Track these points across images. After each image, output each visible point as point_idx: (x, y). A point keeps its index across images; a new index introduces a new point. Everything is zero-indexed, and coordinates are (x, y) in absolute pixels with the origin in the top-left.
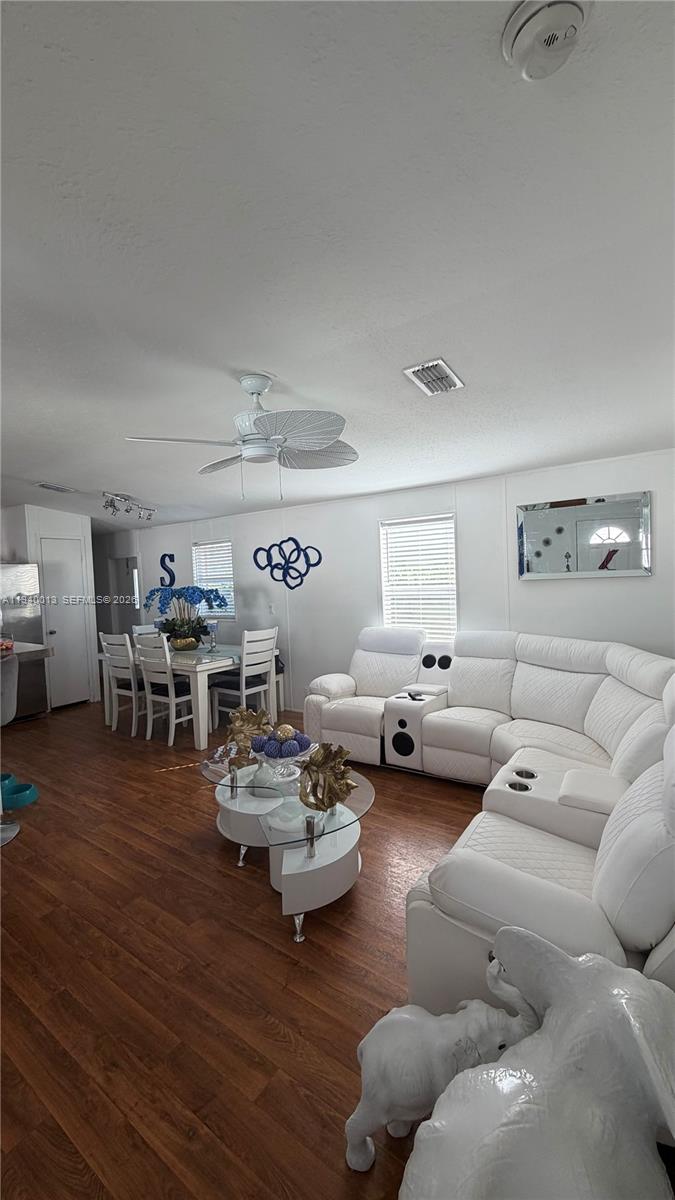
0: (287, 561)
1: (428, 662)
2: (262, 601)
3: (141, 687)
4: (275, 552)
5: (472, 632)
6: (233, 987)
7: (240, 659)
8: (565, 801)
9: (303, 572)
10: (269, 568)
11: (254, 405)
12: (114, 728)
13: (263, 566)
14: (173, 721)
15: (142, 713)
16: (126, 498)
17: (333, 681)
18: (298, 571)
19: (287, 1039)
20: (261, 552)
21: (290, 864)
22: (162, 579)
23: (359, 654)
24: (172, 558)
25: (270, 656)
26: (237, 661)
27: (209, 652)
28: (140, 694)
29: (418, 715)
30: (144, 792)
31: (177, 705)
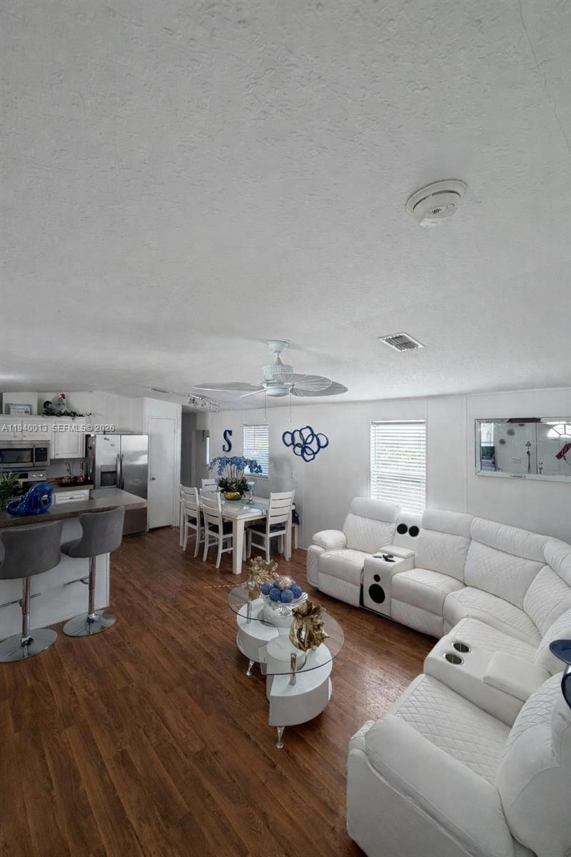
0: (305, 443)
1: (402, 529)
2: (286, 468)
3: (202, 524)
4: (297, 435)
5: (435, 510)
6: (229, 775)
7: (267, 512)
8: (489, 681)
9: (315, 451)
10: (292, 446)
11: (275, 360)
12: (184, 549)
13: (289, 444)
14: (221, 551)
15: (203, 541)
16: (203, 397)
17: (329, 536)
18: (312, 450)
19: (259, 830)
20: (288, 434)
21: (278, 688)
22: (224, 446)
23: (350, 517)
24: (230, 432)
25: (288, 510)
26: (265, 513)
27: (248, 504)
28: (202, 528)
29: (389, 574)
30: (195, 603)
31: (224, 539)
